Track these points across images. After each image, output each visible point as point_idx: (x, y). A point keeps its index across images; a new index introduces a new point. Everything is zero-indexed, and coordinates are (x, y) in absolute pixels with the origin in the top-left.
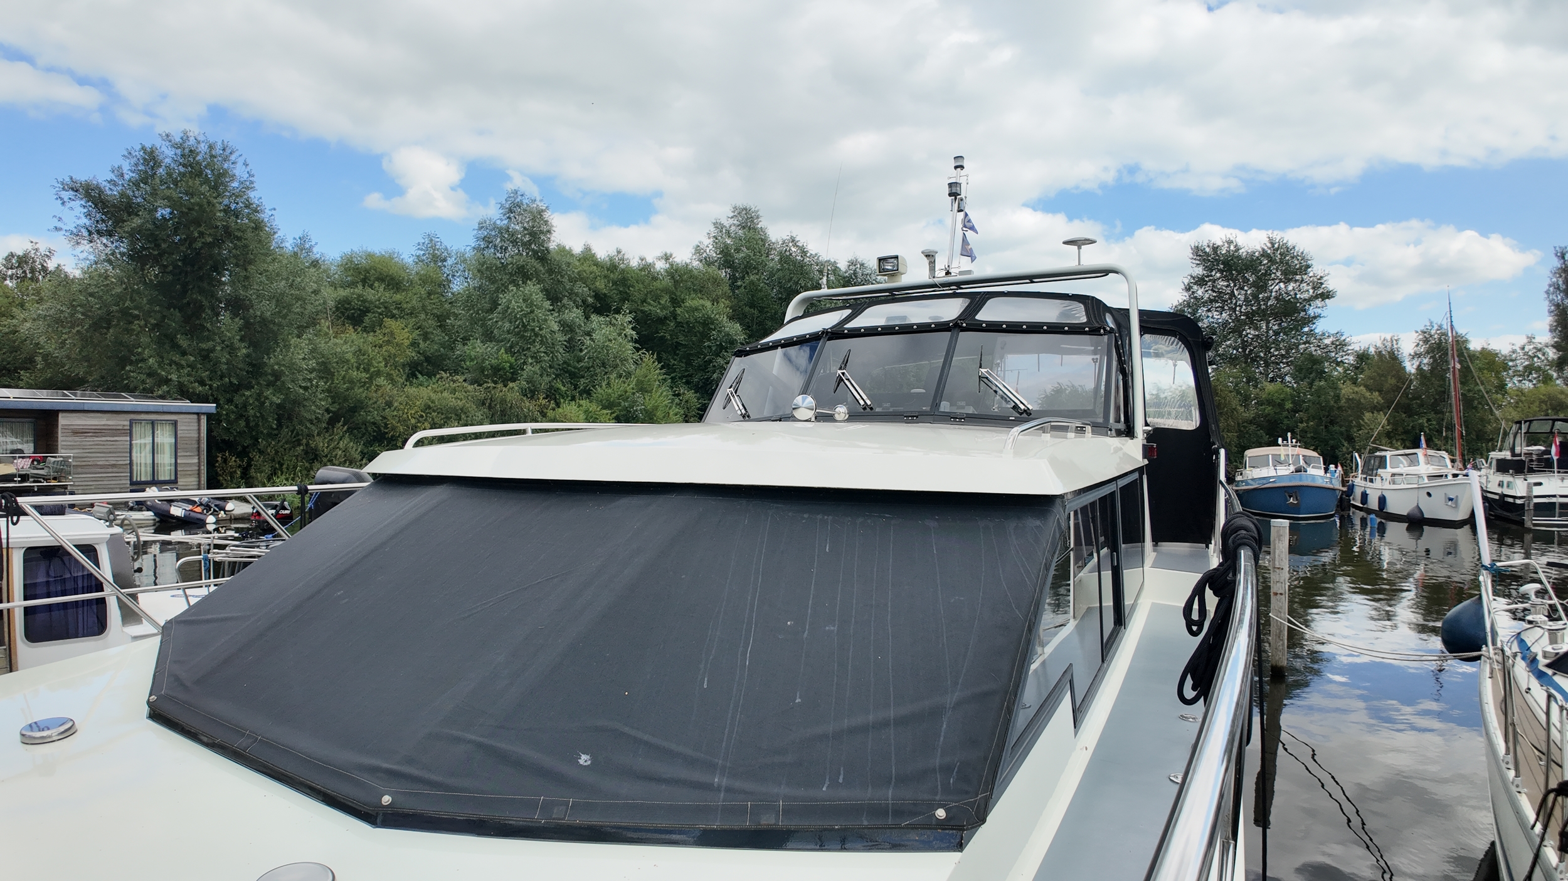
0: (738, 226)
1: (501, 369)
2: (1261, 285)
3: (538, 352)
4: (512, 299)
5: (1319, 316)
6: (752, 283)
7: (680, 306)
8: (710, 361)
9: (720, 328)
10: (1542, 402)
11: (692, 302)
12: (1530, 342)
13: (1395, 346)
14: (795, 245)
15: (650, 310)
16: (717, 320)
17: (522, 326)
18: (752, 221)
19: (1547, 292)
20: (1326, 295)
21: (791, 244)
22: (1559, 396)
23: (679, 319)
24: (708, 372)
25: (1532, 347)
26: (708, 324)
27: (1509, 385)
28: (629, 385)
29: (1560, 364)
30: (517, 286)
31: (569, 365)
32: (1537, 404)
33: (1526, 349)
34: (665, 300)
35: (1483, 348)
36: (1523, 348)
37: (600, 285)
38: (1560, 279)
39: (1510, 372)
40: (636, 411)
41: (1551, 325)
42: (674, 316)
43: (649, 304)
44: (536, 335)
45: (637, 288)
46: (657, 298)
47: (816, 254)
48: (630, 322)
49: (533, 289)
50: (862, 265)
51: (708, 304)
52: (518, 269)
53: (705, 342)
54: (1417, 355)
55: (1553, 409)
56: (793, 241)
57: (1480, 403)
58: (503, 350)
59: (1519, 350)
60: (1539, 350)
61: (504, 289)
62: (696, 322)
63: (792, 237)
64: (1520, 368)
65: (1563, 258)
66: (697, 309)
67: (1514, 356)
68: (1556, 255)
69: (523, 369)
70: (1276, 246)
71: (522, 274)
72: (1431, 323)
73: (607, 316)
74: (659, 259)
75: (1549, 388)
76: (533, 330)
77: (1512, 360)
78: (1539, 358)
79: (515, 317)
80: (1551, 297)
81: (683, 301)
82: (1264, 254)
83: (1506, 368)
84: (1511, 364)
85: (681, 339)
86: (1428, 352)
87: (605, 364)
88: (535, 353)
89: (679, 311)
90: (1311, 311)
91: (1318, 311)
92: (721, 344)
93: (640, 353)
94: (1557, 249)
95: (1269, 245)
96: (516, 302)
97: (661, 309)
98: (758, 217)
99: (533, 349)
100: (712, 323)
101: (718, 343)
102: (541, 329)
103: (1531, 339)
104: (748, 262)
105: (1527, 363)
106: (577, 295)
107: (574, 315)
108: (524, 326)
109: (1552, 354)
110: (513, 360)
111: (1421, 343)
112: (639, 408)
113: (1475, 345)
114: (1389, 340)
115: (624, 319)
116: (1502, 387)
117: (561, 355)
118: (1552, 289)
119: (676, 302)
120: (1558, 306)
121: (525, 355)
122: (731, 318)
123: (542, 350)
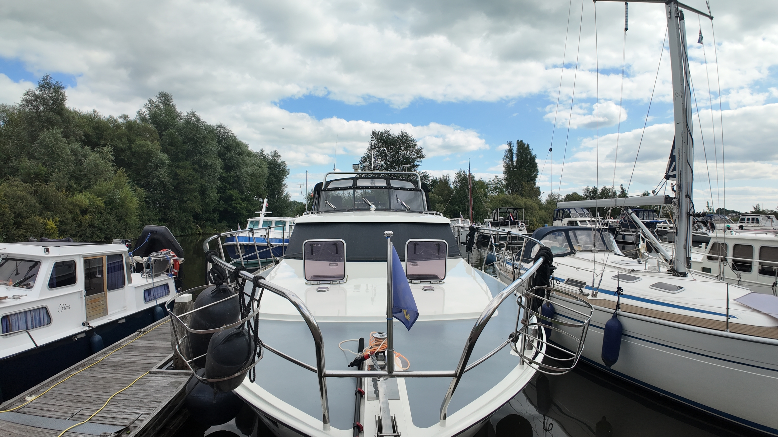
0: (161, 102)
1: (40, 175)
2: (397, 151)
3: (60, 166)
4: (45, 135)
5: (419, 165)
6: (171, 134)
7: (133, 144)
8: (150, 174)
9: (157, 156)
10: (500, 201)
11: (140, 141)
12: (496, 178)
13: (448, 179)
14: (194, 117)
15: (116, 145)
16: (154, 152)
17: (52, 152)
18: (168, 101)
19: (503, 159)
20: (422, 157)
21: (192, 116)
22: (507, 198)
23: (133, 150)
24: (149, 178)
25: (497, 180)
26: (149, 154)
27: (489, 194)
28: (111, 185)
29: (507, 186)
30: (48, 129)
31: (75, 173)
32: (498, 201)
33: (495, 181)
34: (124, 140)
35: (479, 180)
36: (493, 180)
37: (88, 130)
38: (509, 154)
39: (489, 189)
40: (116, 198)
41: (504, 171)
42: (130, 148)
43: (116, 142)
44: (59, 156)
45: (108, 132)
46: (120, 138)
47: (204, 121)
48: (111, 151)
49: (57, 131)
50: (224, 128)
51: (149, 143)
52: (47, 119)
53: (147, 163)
54: (454, 182)
55: (504, 203)
56: (193, 114)
57: (478, 201)
58: (41, 164)
59: (492, 181)
60: (500, 181)
61: (41, 130)
62: (143, 152)
63: (192, 112)
64: (492, 188)
65: (510, 146)
66: (143, 146)
67: (490, 183)
68: (508, 145)
69: (52, 175)
70: (404, 135)
71: (50, 123)
72: (461, 170)
73: (98, 148)
74: (121, 117)
75: (503, 196)
76: (57, 154)
77: (490, 185)
78: (499, 184)
79: (48, 146)
80: (505, 161)
81: (134, 141)
82: (398, 138)
83: (487, 188)
84: (489, 186)
85: (133, 161)
86: (459, 181)
87: (97, 172)
88: (58, 166)
89: (133, 146)
90: (416, 163)
91: (418, 163)
92: (157, 164)
93: (115, 168)
94: (508, 142)
95: (401, 135)
96: (49, 138)
97: (123, 144)
98: (171, 99)
99: (57, 164)
100: (152, 154)
101: (156, 164)
102: (62, 153)
103: (496, 177)
104: (167, 123)
105: (495, 186)
106: (76, 134)
107: (77, 145)
108: (53, 151)
109: (504, 182)
110: (46, 169)
111: (457, 178)
112: (117, 197)
113: (476, 179)
114: (445, 176)
115: (107, 150)
116: (485, 195)
117: (72, 167)
118: (505, 158)
119: (130, 141)
120: (507, 164)
121: (53, 167)
122: (162, 151)
123: (63, 164)
